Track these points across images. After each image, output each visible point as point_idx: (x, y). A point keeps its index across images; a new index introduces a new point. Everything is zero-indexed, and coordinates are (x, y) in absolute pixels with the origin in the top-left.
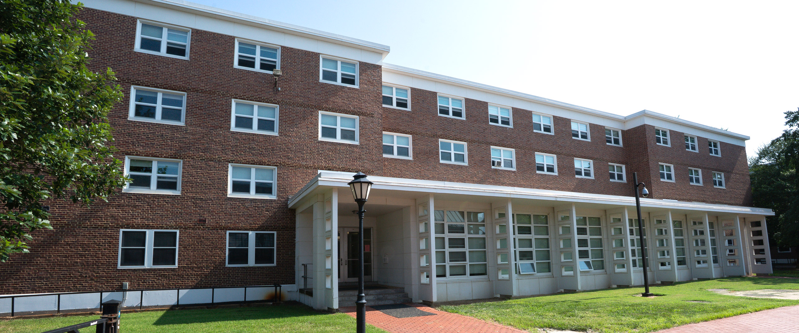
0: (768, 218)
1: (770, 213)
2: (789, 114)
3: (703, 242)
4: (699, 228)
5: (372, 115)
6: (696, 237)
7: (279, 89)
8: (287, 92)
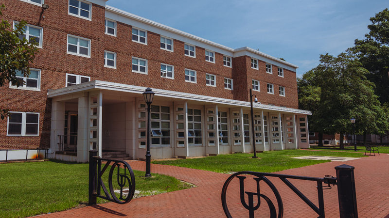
0: (308, 116)
1: (309, 113)
2: (322, 56)
3: (277, 129)
4: (275, 120)
5: (98, 39)
6: (273, 126)
7: (44, 17)
8: (48, 20)
